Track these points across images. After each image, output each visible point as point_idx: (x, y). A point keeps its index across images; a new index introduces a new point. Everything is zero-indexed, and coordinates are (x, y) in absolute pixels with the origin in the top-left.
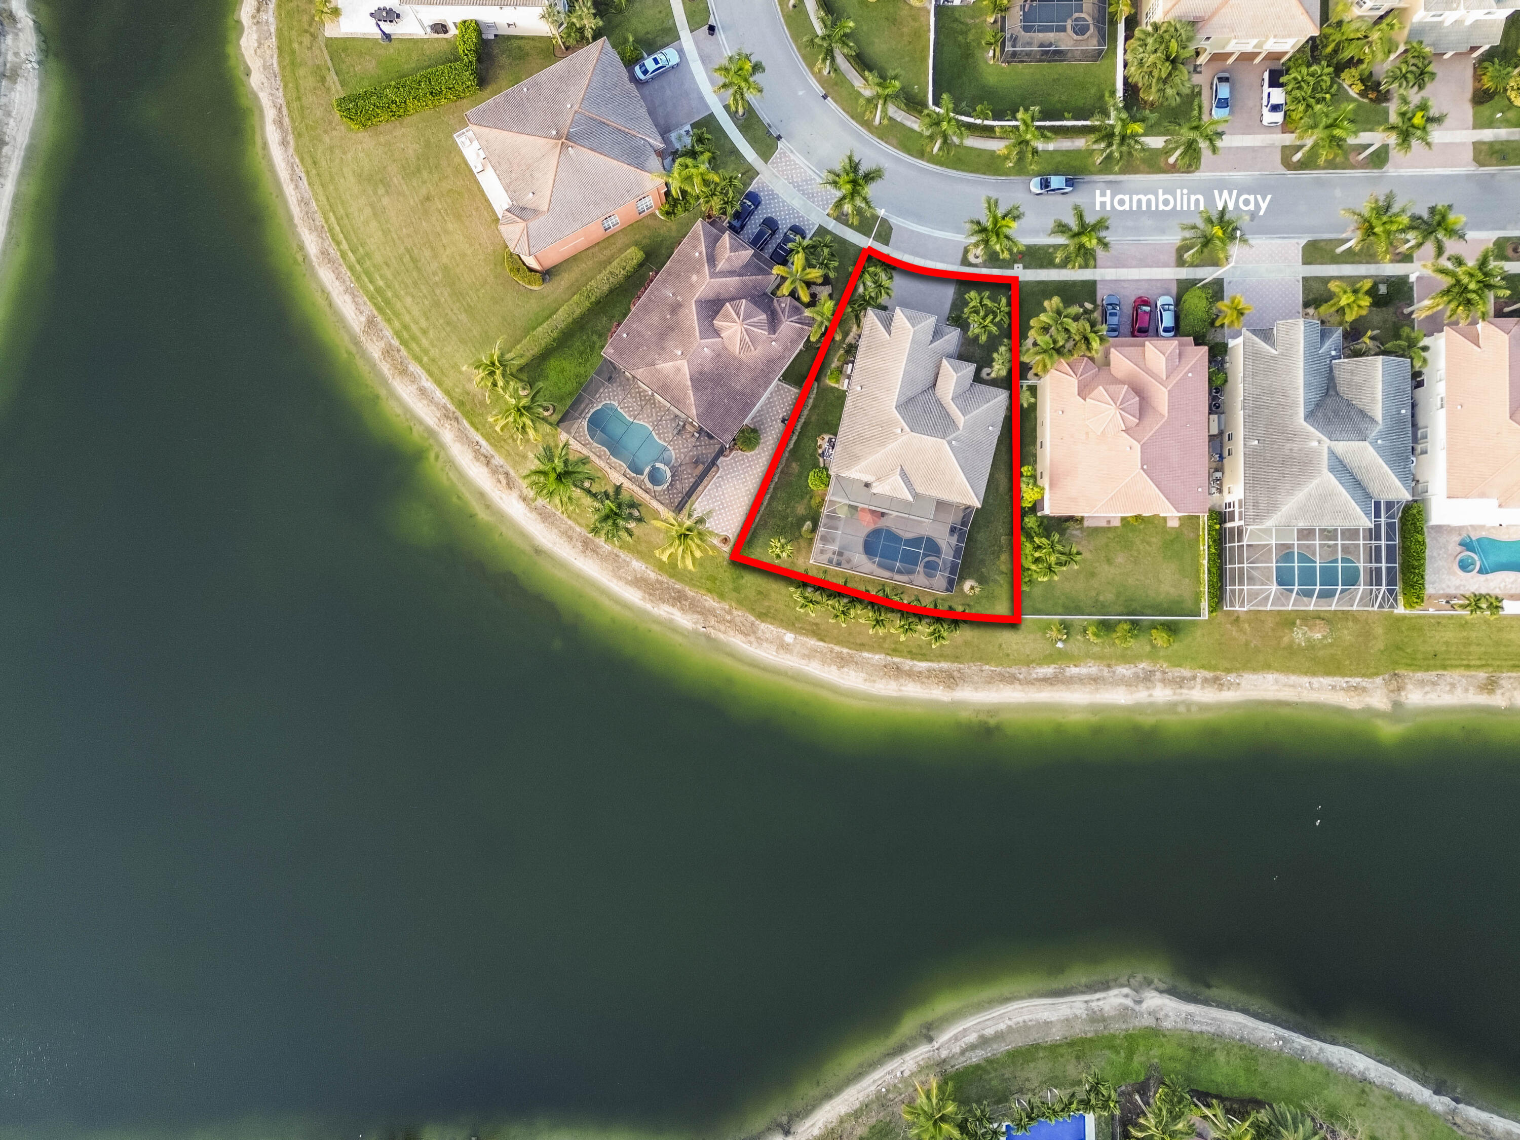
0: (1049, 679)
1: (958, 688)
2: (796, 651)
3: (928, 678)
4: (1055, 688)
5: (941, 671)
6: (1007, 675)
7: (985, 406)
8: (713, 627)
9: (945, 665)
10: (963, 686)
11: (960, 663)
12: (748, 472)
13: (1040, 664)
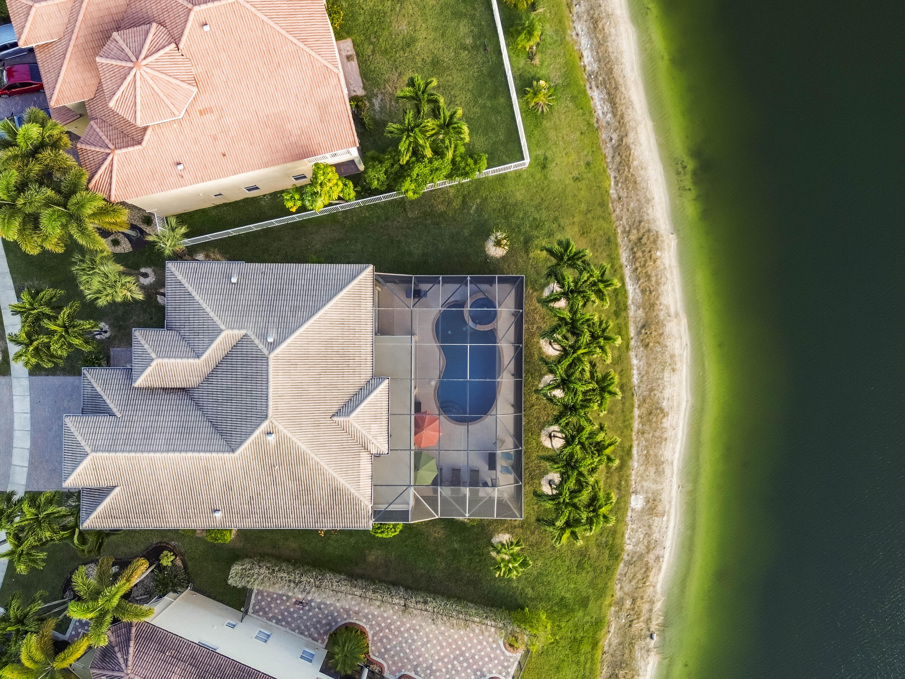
0: (609, 94)
1: (653, 227)
2: (654, 487)
3: (648, 277)
4: (621, 81)
5: (635, 259)
6: (618, 159)
7: (197, 298)
8: (648, 621)
9: (624, 256)
10: (648, 222)
11: (615, 234)
12: (398, 628)
13: (592, 112)
